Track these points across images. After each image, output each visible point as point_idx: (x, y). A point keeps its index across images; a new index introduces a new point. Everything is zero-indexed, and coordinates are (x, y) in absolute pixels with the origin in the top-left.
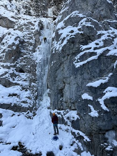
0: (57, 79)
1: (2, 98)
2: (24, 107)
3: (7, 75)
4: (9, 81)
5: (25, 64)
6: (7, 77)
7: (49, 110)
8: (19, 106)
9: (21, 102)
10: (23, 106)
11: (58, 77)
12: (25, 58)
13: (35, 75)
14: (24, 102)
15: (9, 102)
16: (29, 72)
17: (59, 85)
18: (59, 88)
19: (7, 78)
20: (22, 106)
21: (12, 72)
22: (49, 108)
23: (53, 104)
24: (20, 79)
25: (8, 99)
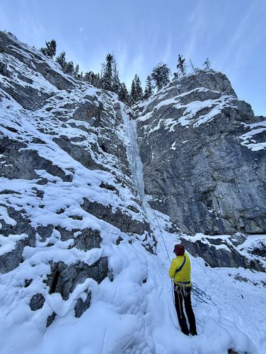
0: (195, 171)
1: (87, 186)
2: (135, 220)
3: (85, 143)
4: (90, 156)
5: (109, 139)
6: (85, 147)
7: (175, 236)
8: (127, 216)
9: (128, 208)
10: (133, 219)
11: (199, 167)
12: (108, 130)
13: (127, 163)
14: (132, 208)
15: (106, 202)
16: (117, 155)
17: (202, 183)
18: (202, 189)
19: (86, 149)
20: (131, 217)
21: (94, 142)
22: (171, 231)
23: (186, 223)
24: (105, 162)
25: (101, 192)
